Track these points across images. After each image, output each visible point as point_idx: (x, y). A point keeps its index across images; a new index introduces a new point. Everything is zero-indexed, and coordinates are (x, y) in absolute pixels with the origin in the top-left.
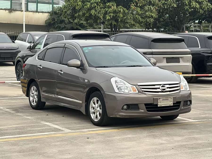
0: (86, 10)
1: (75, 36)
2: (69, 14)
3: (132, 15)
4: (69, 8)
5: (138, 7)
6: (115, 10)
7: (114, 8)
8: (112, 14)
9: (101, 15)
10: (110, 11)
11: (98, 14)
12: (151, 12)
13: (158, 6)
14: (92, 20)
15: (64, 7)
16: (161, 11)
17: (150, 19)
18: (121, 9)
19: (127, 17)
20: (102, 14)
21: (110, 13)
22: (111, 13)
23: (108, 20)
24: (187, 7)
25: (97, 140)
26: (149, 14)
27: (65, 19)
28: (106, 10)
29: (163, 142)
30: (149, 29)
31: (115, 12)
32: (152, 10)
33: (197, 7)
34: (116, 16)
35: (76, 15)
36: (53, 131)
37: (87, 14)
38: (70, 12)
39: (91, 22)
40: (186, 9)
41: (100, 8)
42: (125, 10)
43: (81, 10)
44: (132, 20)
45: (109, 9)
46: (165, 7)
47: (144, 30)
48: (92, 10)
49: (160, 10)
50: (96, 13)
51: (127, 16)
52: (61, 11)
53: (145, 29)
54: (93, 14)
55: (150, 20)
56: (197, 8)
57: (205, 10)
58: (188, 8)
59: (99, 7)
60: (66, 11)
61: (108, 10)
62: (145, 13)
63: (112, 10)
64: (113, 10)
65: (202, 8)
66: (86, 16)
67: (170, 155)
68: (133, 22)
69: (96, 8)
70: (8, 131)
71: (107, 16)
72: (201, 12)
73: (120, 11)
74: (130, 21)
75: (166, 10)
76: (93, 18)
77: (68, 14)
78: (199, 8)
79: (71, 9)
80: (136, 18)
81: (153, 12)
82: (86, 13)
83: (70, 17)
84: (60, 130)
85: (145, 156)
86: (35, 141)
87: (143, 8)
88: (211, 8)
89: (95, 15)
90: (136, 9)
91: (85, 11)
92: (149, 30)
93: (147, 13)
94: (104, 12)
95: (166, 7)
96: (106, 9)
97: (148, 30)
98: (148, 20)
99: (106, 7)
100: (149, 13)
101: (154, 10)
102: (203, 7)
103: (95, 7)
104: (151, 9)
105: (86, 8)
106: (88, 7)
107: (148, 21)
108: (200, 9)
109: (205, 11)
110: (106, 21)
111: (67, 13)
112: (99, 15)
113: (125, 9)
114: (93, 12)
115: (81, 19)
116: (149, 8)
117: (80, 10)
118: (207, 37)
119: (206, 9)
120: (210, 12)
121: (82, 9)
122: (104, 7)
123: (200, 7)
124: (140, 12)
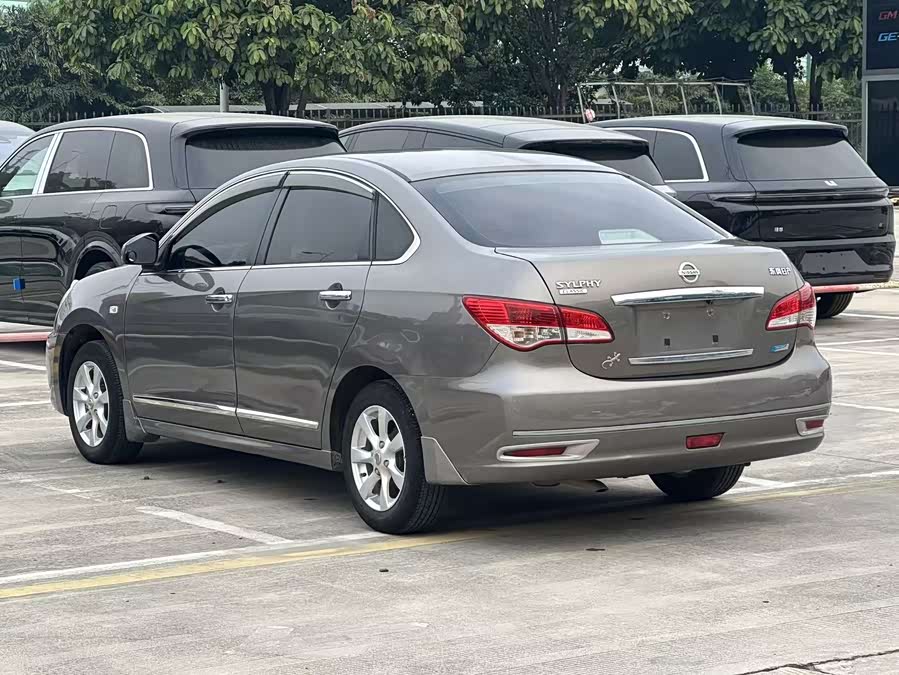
0: (159, 24)
1: (199, 135)
2: (82, 40)
3: (358, 44)
4: (85, 14)
5: (385, 7)
6: (289, 23)
7: (283, 13)
8: (273, 41)
9: (228, 45)
10: (266, 26)
11: (212, 40)
12: (441, 28)
13: (467, 7)
14: (187, 66)
15: (61, 10)
16: (479, 24)
17: (436, 58)
18: (312, 17)
19: (340, 52)
20: (232, 38)
21: (266, 33)
22: (270, 34)
23: (256, 64)
24: (587, 9)
25: (427, 576)
26: (433, 38)
27: (46, 62)
28: (250, 22)
29: (710, 576)
30: (418, 103)
31: (285, 31)
32: (444, 22)
33: (628, 7)
34: (292, 47)
35: (117, 45)
36: (214, 545)
37: (165, 40)
38: (88, 32)
39: (182, 74)
40: (582, 16)
41: (222, 14)
42: (327, 22)
43: (138, 25)
44: (359, 64)
45: (262, 17)
46: (494, 10)
47: (398, 105)
48: (185, 25)
49: (474, 20)
50: (203, 37)
51: (337, 47)
52: (25, 27)
53: (404, 104)
54: (191, 40)
55: (436, 64)
56: (630, 14)
57: (658, 21)
58: (593, 15)
59: (217, 11)
60: (70, 29)
61: (255, 21)
62: (414, 35)
63: (273, 23)
64: (277, 25)
65: (650, 13)
66: (159, 48)
67: (772, 629)
68: (364, 76)
69: (205, 12)
70: (21, 553)
71: (253, 46)
72: (643, 31)
73: (309, 25)
74: (353, 71)
75: (501, 23)
76: (193, 58)
77: (78, 40)
78: (635, 14)
79: (92, 17)
80: (379, 55)
81: (446, 29)
82: (161, 37)
83: (87, 55)
84: (241, 542)
85: (668, 636)
86: (167, 589)
87: (403, 12)
88: (681, 12)
89: (202, 44)
90: (377, 17)
91: (156, 26)
92: (421, 106)
93: (424, 35)
94: (238, 32)
95: (498, 10)
96: (246, 20)
97: (416, 107)
98: (428, 66)
99: (247, 10)
100: (433, 35)
101: (453, 24)
102: (654, 7)
103: (202, 9)
104: (439, 16)
105: (159, 13)
106: (170, 9)
107: (426, 68)
108: (638, 17)
109: (659, 27)
110: (247, 69)
111: (77, 37)
112: (220, 43)
113: (329, 18)
114: (191, 31)
115: (140, 61)
116: (432, 15)
117: (132, 21)
118: (736, 136)
119: (666, 18)
120: (675, 29)
121: (143, 17)
122: (238, 10)
123: (640, 8)
124: (393, 29)
